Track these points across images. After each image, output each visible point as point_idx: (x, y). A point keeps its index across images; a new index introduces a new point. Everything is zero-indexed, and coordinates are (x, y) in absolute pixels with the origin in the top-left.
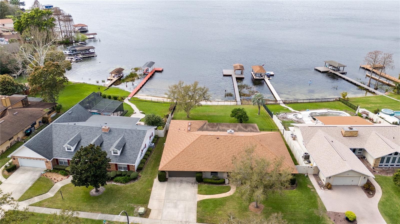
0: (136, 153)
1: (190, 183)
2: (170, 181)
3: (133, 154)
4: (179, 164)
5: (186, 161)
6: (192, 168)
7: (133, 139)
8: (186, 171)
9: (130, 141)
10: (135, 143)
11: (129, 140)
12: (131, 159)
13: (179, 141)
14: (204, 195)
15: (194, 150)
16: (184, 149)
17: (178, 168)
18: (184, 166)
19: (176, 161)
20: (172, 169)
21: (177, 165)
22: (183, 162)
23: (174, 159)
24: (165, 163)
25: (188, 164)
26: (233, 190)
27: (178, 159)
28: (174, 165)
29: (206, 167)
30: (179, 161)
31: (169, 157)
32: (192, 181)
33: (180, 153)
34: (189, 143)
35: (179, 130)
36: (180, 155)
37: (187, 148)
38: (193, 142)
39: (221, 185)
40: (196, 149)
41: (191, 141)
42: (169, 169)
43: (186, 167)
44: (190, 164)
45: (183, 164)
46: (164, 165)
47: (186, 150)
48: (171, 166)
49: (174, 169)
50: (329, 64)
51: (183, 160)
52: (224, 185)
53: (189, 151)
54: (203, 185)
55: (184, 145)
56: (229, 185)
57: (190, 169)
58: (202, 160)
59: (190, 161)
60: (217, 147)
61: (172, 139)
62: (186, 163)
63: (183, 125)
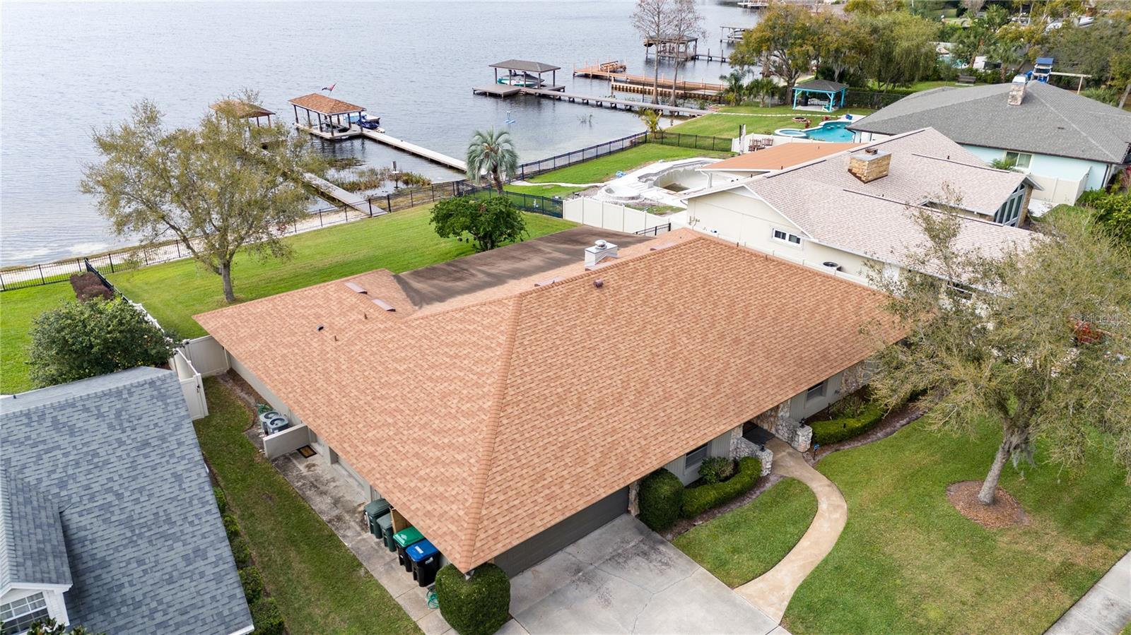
0: (202, 543)
1: (627, 559)
2: (525, 607)
3: (185, 558)
4: (542, 477)
5: (562, 448)
6: (622, 467)
7: (107, 462)
8: (604, 496)
9: (88, 487)
10: (141, 481)
11: (71, 484)
12: (193, 606)
13: (395, 375)
14: (764, 573)
15: (549, 374)
16: (493, 390)
17: (559, 502)
18: (574, 473)
19: (516, 470)
20: (532, 522)
21: (537, 486)
22: (548, 455)
23: (495, 465)
24: (461, 513)
25: (586, 457)
26: (821, 486)
27: (513, 457)
28: (525, 498)
29: (669, 430)
30: (524, 461)
31: (442, 470)
32: (628, 542)
33: (497, 420)
34: (493, 355)
35: (322, 331)
36: (508, 430)
37: (508, 382)
38: (513, 339)
39: (758, 492)
40: (554, 368)
41: (488, 342)
42: (517, 536)
43: (590, 476)
44: (593, 453)
45: (560, 470)
46: (465, 525)
47: (510, 389)
48: (512, 510)
49: (541, 516)
50: (510, 71)
51: (541, 449)
52: (768, 486)
53: (531, 393)
54: (692, 533)
55: (462, 374)
56: (781, 476)
57: (613, 474)
58: (629, 408)
59: (583, 439)
60: (629, 323)
61: (325, 385)
62: (574, 458)
63: (320, 306)
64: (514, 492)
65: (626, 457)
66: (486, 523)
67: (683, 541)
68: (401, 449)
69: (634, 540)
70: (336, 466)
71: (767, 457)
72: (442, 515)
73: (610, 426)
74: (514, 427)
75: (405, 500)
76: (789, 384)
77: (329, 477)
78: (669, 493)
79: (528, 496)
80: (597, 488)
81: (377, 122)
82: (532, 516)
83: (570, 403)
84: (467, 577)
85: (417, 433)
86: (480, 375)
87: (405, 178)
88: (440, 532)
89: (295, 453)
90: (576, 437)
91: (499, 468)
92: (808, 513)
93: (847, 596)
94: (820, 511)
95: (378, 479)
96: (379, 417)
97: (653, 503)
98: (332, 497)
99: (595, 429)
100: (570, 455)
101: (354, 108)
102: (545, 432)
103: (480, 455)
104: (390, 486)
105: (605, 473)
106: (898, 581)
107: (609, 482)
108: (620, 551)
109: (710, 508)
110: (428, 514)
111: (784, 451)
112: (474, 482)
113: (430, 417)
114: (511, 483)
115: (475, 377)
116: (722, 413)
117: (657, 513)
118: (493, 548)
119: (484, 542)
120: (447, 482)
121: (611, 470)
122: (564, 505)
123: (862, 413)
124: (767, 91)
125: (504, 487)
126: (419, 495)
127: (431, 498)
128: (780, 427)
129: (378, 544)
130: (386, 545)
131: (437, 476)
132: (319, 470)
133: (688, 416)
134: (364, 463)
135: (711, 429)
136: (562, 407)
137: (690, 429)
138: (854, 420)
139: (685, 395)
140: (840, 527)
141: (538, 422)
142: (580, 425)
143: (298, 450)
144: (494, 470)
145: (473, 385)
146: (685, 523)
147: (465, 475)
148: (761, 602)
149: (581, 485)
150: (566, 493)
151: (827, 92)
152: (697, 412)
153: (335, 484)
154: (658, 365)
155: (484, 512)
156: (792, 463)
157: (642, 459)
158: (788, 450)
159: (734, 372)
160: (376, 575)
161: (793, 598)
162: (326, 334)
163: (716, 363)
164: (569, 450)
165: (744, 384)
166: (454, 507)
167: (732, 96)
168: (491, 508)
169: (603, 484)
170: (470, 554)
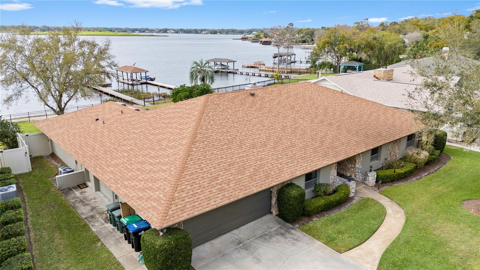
1: (271, 237)
4: (216, 178)
5: (229, 165)
6: (267, 177)
13: (133, 134)
14: (360, 245)
15: (223, 130)
16: (189, 135)
17: (226, 192)
18: (237, 178)
19: (200, 174)
20: (208, 202)
21: (212, 183)
22: (221, 168)
23: (186, 171)
24: (161, 196)
25: (244, 170)
26: (386, 202)
27: (198, 167)
28: (204, 189)
29: (295, 161)
30: (205, 170)
31: (153, 175)
32: (271, 228)
33: (190, 149)
34: (190, 120)
35: (98, 121)
36: (196, 154)
37: (198, 131)
38: (202, 113)
39: (349, 205)
40: (226, 127)
41: (188, 115)
42: (198, 209)
43: (246, 180)
44: (249, 169)
45: (228, 176)
46: (163, 202)
47: (199, 135)
48: (195, 195)
49: (215, 200)
50: (215, 62)
51: (217, 165)
52: (354, 201)
53: (211, 138)
54: (311, 224)
55: (171, 130)
56: (361, 198)
57: (261, 181)
58: (270, 149)
59: (242, 161)
60: (270, 111)
61: (93, 143)
62: (236, 170)
63: (99, 111)
64: (197, 186)
65: (270, 172)
66: (177, 201)
67: (306, 228)
68: (130, 167)
69: (275, 227)
70: (98, 192)
71: (352, 185)
72: (148, 198)
73: (259, 157)
74: (200, 153)
75: (126, 192)
76: (362, 145)
77: (92, 197)
78: (296, 195)
79: (207, 188)
80: (251, 187)
81: (154, 78)
82: (209, 199)
83: (235, 144)
84: (161, 234)
85: (141, 159)
86: (181, 130)
87: (163, 95)
88: (146, 207)
89: (76, 187)
90: (239, 160)
91: (188, 173)
92: (381, 215)
93: (418, 257)
94: (388, 213)
95: (112, 183)
96: (120, 154)
97: (287, 201)
98: (91, 207)
99: (250, 157)
100: (235, 169)
101: (143, 70)
102: (219, 157)
103: (177, 166)
104: (119, 186)
105: (257, 180)
106: (448, 249)
107: (259, 184)
108: (266, 233)
109: (322, 211)
110: (140, 198)
111: (360, 186)
112: (171, 179)
113: (150, 151)
114: (196, 181)
115: (179, 131)
116: (325, 155)
117: (290, 207)
118: (181, 216)
119: (175, 212)
120: (154, 181)
121: (260, 178)
122: (230, 194)
123: (403, 166)
124: (328, 67)
125: (191, 182)
126: (136, 189)
127: (143, 190)
128: (357, 173)
129: (113, 229)
130: (118, 230)
131: (149, 178)
132: (87, 194)
133: (306, 155)
134: (106, 176)
135: (320, 162)
136: (230, 145)
137: (308, 162)
138: (400, 169)
139: (303, 146)
140: (403, 221)
141: (215, 151)
142: (241, 155)
143: (78, 186)
144: (186, 173)
145: (177, 134)
146: (306, 219)
147: (166, 176)
148: (360, 261)
149: (241, 185)
150: (231, 188)
151: (355, 66)
152: (311, 154)
153: (95, 201)
154: (287, 131)
155: (176, 195)
156: (366, 191)
157: (279, 174)
158: (362, 186)
159: (330, 138)
160: (107, 246)
161: (382, 258)
162: (100, 122)
163: (320, 133)
164: (234, 166)
165: (337, 143)
166: (157, 193)
167: (312, 69)
168: (181, 193)
169: (256, 185)
170: (164, 218)
